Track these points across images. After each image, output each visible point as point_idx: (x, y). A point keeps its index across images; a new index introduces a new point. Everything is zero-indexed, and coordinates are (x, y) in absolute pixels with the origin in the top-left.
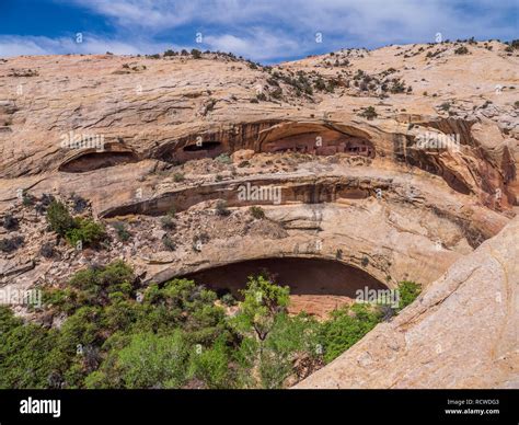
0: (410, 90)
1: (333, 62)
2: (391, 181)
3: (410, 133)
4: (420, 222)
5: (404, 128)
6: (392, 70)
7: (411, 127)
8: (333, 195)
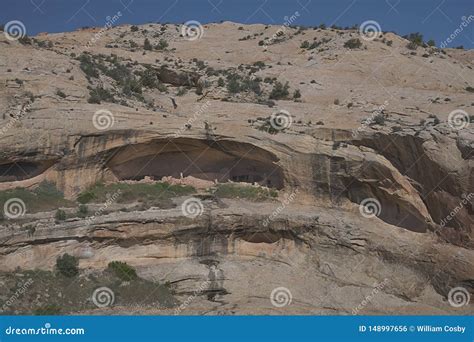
0: (297, 95)
1: (141, 41)
2: (317, 219)
3: (336, 153)
4: (367, 272)
5: (326, 148)
6: (261, 65)
7: (336, 146)
8: (230, 243)
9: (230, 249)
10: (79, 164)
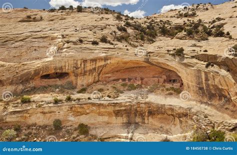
8: (146, 118)
9: (146, 121)
10: (84, 73)
